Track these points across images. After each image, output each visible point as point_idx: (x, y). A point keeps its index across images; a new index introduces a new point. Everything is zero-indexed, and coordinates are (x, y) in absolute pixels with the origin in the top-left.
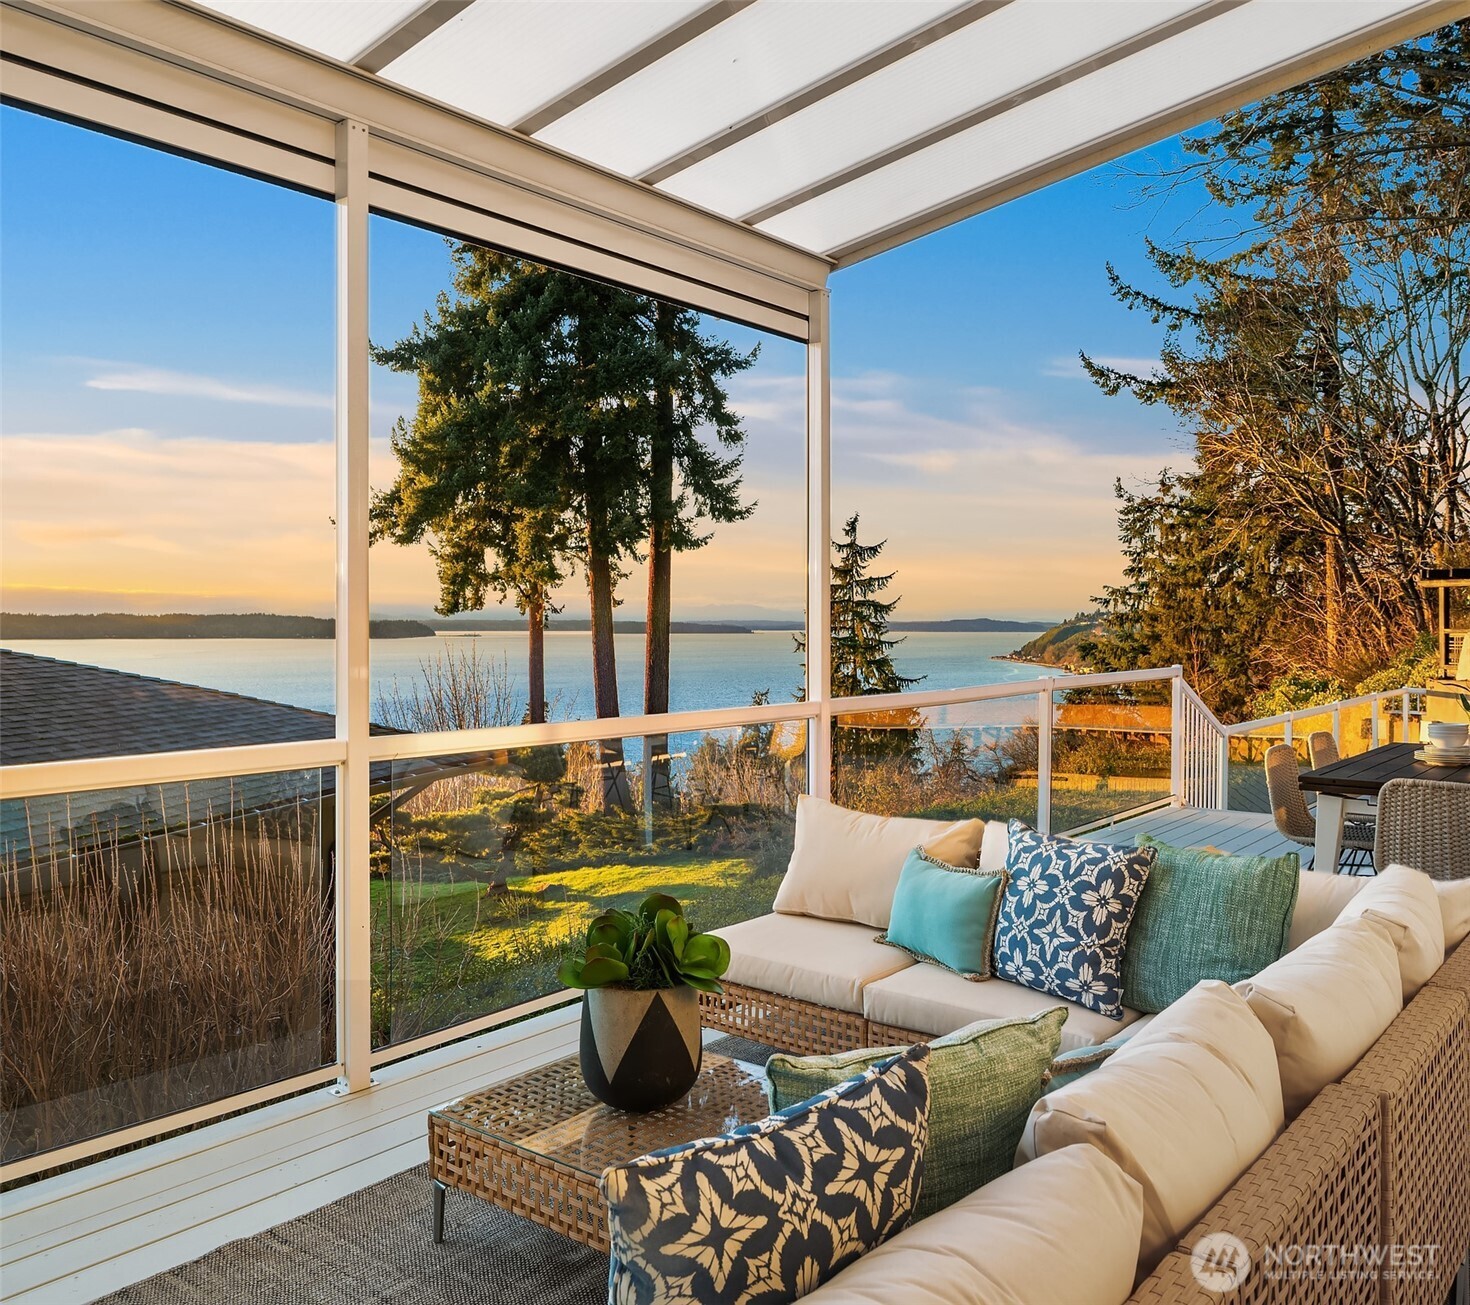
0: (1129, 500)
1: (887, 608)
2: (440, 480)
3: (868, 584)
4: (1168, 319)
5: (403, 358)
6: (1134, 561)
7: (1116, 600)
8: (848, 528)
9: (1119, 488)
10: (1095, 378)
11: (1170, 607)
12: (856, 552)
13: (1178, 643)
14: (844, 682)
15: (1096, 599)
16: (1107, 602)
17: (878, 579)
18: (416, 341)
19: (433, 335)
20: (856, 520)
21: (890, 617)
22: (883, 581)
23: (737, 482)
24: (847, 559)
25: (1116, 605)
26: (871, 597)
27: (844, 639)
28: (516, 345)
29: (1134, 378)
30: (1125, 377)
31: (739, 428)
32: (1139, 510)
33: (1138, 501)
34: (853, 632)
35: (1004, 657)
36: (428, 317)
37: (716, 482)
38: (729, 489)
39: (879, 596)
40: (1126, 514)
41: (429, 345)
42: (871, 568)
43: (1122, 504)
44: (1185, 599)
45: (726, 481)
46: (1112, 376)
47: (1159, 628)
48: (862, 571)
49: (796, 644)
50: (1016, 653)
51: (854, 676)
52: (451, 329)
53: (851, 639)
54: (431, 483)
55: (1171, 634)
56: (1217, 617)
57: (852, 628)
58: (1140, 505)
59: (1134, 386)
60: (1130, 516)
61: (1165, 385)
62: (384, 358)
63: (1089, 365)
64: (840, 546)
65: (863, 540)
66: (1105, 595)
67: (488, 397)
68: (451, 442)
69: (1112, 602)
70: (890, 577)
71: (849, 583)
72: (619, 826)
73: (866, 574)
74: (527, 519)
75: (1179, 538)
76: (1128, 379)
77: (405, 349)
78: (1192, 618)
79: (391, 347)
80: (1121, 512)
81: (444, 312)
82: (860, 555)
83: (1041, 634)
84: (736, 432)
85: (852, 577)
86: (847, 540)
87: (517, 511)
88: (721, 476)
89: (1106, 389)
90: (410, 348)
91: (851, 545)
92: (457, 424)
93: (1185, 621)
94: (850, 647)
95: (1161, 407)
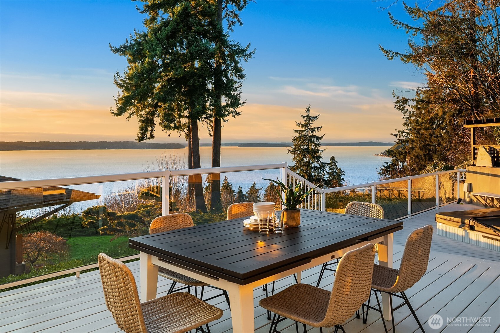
0: (397, 98)
1: (321, 138)
2: (131, 93)
3: (313, 130)
4: (412, 32)
5: (122, 51)
6: (406, 120)
7: (400, 135)
8: (306, 110)
9: (394, 94)
10: (384, 54)
11: (418, 137)
12: (310, 118)
13: (420, 150)
14: (305, 164)
15: (393, 134)
16: (396, 135)
17: (317, 128)
18: (127, 45)
19: (133, 42)
20: (309, 107)
21: (321, 141)
22: (319, 128)
23: (240, 93)
24: (306, 121)
25: (400, 136)
26: (315, 134)
27: (305, 149)
28: (158, 45)
29: (399, 54)
30: (396, 53)
31: (243, 73)
32: (402, 102)
33: (400, 99)
34: (308, 146)
35: (378, 155)
36: (131, 36)
37: (233, 93)
38: (237, 95)
39: (317, 134)
40: (397, 103)
41: (132, 46)
42: (314, 124)
43: (395, 100)
44: (423, 134)
45: (236, 93)
46: (391, 53)
47: (415, 144)
48: (311, 125)
49: (288, 151)
50: (382, 153)
51: (308, 162)
52: (139, 40)
53: (308, 149)
54: (128, 95)
55: (418, 147)
56: (434, 141)
57: (308, 145)
58: (401, 100)
59: (399, 56)
60: (398, 104)
61: (410, 56)
62: (116, 51)
63: (382, 49)
64: (304, 116)
65: (312, 114)
66: (396, 133)
67: (147, 63)
68: (135, 80)
69: (398, 136)
70: (321, 127)
71: (307, 129)
72: (198, 217)
73: (313, 126)
74: (163, 107)
75: (421, 112)
76: (397, 54)
77: (123, 48)
78: (426, 141)
79: (118, 47)
80: (395, 103)
81: (136, 34)
82: (311, 119)
83: (391, 147)
84: (242, 75)
85: (308, 127)
86: (306, 114)
87: (160, 104)
88: (235, 91)
89: (389, 58)
90: (125, 47)
91: (308, 116)
92: (138, 73)
93: (424, 142)
94: (307, 152)
95: (411, 64)
